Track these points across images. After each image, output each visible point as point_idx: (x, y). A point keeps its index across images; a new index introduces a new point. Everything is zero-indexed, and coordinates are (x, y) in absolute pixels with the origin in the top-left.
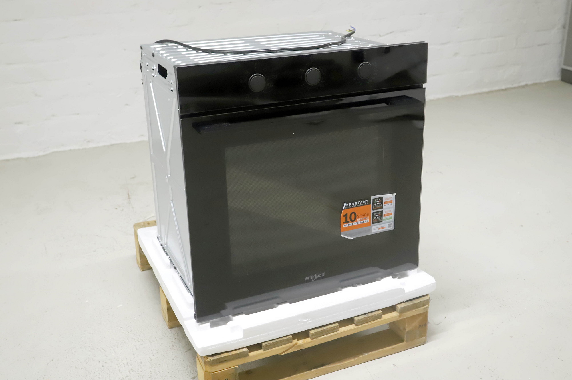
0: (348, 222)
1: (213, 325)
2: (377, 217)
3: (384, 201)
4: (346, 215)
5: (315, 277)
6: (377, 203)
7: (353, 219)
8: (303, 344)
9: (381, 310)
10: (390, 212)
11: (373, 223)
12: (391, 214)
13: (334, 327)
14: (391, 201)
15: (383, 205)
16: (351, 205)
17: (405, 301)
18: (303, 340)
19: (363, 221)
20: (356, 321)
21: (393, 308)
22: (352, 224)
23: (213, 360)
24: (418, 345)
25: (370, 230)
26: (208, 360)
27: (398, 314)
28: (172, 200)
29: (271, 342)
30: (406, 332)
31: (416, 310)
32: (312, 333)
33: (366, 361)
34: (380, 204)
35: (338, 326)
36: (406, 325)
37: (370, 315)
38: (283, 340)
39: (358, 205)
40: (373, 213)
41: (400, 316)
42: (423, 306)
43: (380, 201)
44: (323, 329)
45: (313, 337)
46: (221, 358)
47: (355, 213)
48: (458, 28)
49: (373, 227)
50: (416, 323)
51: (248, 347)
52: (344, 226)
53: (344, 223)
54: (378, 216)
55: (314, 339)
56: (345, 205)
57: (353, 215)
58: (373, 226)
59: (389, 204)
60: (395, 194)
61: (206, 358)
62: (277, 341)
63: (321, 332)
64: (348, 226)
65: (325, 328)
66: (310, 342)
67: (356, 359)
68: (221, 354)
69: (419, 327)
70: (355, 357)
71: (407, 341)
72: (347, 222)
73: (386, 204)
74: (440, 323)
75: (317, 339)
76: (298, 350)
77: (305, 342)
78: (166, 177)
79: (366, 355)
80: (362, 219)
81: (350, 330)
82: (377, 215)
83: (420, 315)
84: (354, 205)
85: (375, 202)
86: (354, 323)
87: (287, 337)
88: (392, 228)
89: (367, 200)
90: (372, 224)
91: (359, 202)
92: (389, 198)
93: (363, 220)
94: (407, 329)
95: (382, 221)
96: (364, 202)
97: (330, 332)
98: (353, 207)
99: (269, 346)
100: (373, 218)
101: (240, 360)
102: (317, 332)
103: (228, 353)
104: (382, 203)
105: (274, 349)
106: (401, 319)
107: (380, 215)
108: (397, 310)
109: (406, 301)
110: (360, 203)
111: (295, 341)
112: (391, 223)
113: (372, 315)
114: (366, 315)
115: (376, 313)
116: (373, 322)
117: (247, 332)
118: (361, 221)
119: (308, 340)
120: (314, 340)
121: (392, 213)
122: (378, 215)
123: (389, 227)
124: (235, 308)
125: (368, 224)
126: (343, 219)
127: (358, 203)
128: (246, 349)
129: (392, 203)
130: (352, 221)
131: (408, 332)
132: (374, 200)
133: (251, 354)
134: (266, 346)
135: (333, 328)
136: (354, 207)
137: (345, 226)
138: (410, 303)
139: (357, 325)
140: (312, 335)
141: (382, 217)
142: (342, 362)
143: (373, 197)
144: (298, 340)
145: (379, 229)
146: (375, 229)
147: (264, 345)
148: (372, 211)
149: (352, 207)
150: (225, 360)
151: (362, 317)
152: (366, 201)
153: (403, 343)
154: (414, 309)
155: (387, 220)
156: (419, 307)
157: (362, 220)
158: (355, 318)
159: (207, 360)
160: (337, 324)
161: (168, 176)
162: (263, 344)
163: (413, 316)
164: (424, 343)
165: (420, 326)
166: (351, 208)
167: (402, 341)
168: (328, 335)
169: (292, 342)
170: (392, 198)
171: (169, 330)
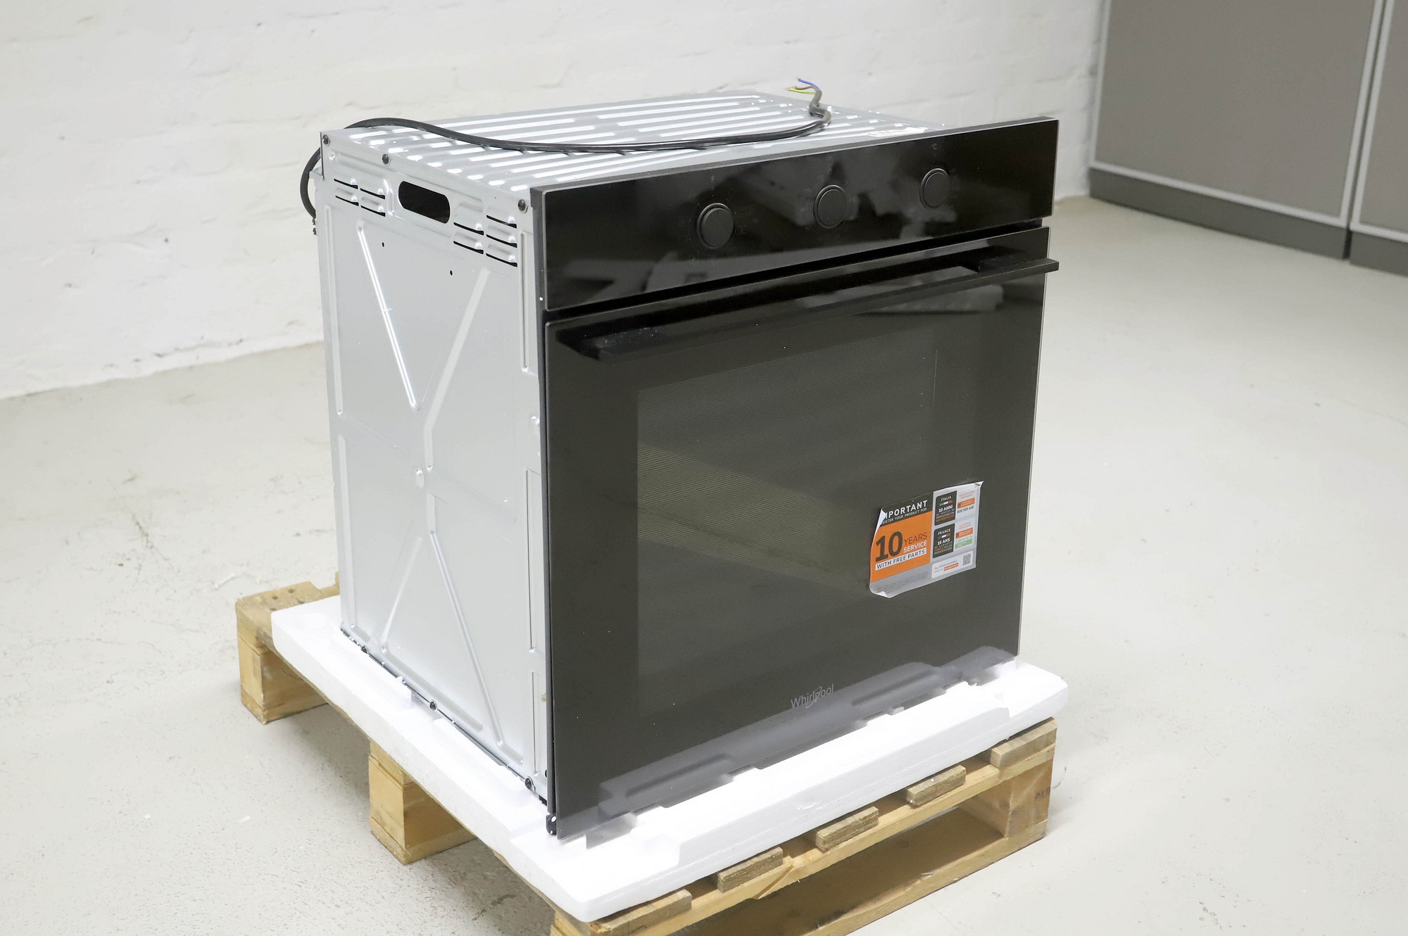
0: (886, 557)
1: (592, 842)
2: (944, 541)
3: (958, 500)
4: (882, 541)
5: (812, 697)
6: (943, 507)
7: (895, 549)
8: (805, 867)
9: (962, 763)
10: (968, 528)
11: (935, 556)
12: (970, 531)
13: (869, 816)
14: (973, 501)
15: (957, 510)
16: (893, 516)
17: (1007, 738)
18: (803, 855)
19: (914, 553)
20: (914, 797)
21: (982, 759)
22: (892, 561)
23: (615, 929)
24: (1032, 840)
25: (927, 574)
26: (603, 930)
27: (996, 771)
28: (434, 529)
29: (739, 868)
30: (1010, 814)
31: (1032, 756)
32: (824, 835)
33: (929, 892)
34: (950, 509)
35: (878, 814)
36: (1012, 795)
37: (941, 778)
38: (765, 861)
39: (907, 515)
40: (936, 531)
41: (1000, 776)
42: (1047, 746)
43: (951, 501)
44: (847, 824)
45: (827, 846)
46: (633, 921)
47: (898, 534)
48: (870, 74)
49: (934, 566)
50: (1030, 789)
51: (688, 887)
52: (877, 569)
53: (878, 560)
54: (945, 538)
55: (827, 850)
56: (883, 515)
57: (896, 539)
58: (935, 562)
59: (969, 507)
60: (981, 483)
61: (593, 926)
62: (751, 866)
63: (842, 831)
64: (885, 567)
65: (850, 820)
66: (819, 860)
67: (909, 889)
68: (629, 912)
69: (1036, 798)
70: (907, 885)
71: (1011, 835)
72: (882, 557)
73: (962, 508)
74: (1059, 784)
75: (835, 849)
76: (794, 881)
77: (809, 860)
78: (420, 472)
79: (928, 877)
80: (912, 547)
81: (902, 821)
82: (943, 537)
83: (1038, 768)
84: (900, 515)
85: (941, 505)
86: (908, 803)
87: (771, 851)
88: (972, 564)
89: (925, 502)
90: (932, 559)
91: (908, 507)
92: (969, 491)
93: (915, 550)
94: (1013, 805)
95: (952, 551)
96: (919, 505)
97: (861, 830)
98: (897, 521)
99: (735, 878)
100: (935, 544)
101: (672, 921)
102: (835, 833)
103: (645, 907)
104: (954, 507)
105: (746, 884)
106: (1004, 782)
107: (949, 534)
108: (992, 760)
109: (1012, 738)
110: (910, 508)
111: (788, 860)
112: (969, 553)
113: (946, 778)
114: (932, 780)
115: (953, 773)
116: (947, 796)
117: (688, 851)
118: (911, 553)
119: (814, 854)
120: (829, 853)
121: (972, 529)
122: (945, 536)
123: (965, 563)
124: (631, 792)
125: (924, 560)
126: (875, 550)
127: (906, 509)
128: (686, 894)
129: (974, 505)
130: (893, 554)
131: (1014, 813)
132: (939, 499)
133: (698, 903)
134: (728, 879)
135: (867, 819)
136: (900, 520)
137: (878, 567)
138: (1018, 743)
139: (914, 807)
140: (825, 843)
141: (952, 540)
142: (879, 899)
143: (937, 494)
144: (793, 856)
145: (946, 569)
146: (939, 570)
147: (725, 878)
148: (934, 528)
149: (895, 521)
150: (642, 927)
151: (926, 787)
152: (923, 504)
153: (1003, 839)
154: (1029, 754)
155: (963, 545)
156: (1039, 750)
157: (913, 551)
158: (909, 790)
159: (600, 931)
160: (874, 809)
161: (424, 469)
162: (722, 876)
163: (1027, 771)
164: (1043, 835)
165: (1038, 794)
166: (892, 522)
167: (999, 835)
168: (857, 838)
169: (781, 863)
170: (973, 492)
171: (407, 868)
